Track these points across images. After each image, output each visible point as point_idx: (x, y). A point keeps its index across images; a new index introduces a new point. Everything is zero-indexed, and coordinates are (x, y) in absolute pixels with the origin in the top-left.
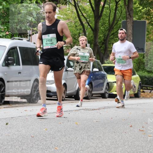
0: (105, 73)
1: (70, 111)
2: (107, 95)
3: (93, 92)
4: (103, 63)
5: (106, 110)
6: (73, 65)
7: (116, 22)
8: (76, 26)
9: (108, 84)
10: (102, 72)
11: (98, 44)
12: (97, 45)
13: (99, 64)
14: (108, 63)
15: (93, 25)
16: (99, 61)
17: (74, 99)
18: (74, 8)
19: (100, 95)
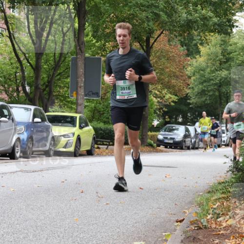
0: (50, 124)
1: (3, 174)
2: (52, 153)
3: (34, 149)
4: (46, 111)
5: (50, 172)
6: (7, 114)
7: (63, 59)
8: (12, 64)
9: (53, 138)
10: (46, 123)
11: (40, 86)
12: (39, 88)
13: (41, 113)
14: (54, 112)
15: (33, 62)
16: (41, 109)
17: (9, 158)
18: (8, 39)
19: (43, 153)
